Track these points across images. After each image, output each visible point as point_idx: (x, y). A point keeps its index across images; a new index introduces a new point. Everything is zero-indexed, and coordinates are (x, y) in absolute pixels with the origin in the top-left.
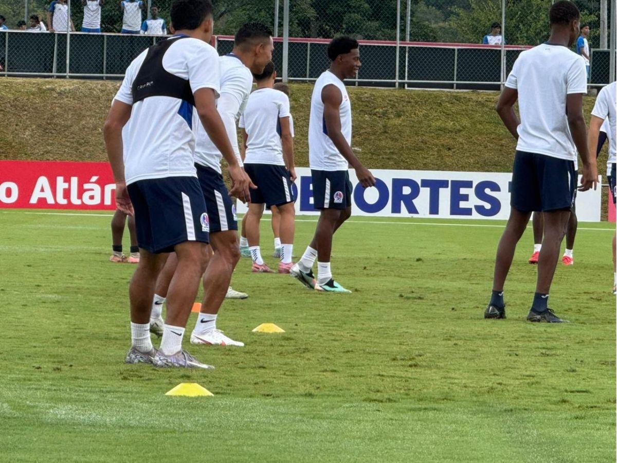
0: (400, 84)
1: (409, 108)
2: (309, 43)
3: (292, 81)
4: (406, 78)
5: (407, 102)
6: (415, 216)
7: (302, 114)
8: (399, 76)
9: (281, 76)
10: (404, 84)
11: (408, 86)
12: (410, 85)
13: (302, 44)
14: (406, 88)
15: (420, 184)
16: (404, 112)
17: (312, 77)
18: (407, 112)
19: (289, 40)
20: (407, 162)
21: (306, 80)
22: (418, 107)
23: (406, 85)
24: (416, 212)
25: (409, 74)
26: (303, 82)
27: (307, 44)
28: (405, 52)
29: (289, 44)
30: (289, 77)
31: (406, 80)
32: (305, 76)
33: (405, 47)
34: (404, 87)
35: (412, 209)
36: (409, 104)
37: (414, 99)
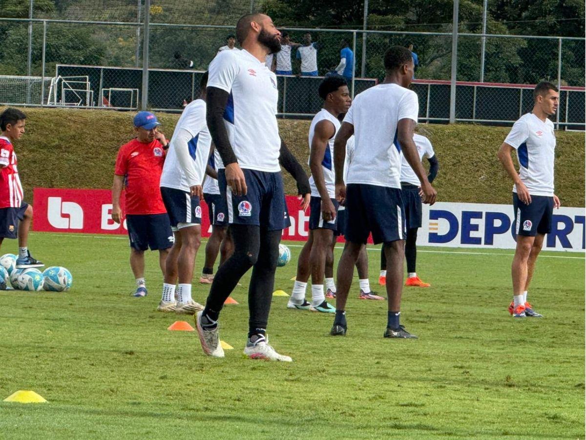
0: (560, 126)
1: (568, 149)
2: (475, 86)
3: (459, 121)
4: (566, 120)
5: (566, 143)
6: (569, 250)
7: (467, 153)
8: (560, 119)
9: (449, 117)
10: (564, 126)
11: (568, 129)
12: (570, 127)
13: (469, 87)
14: (566, 130)
15: (573, 220)
16: (563, 152)
17: (478, 119)
18: (566, 152)
19: (457, 83)
20: (564, 200)
21: (472, 121)
22: (576, 148)
23: (566, 127)
24: (570, 246)
25: (569, 117)
26: (470, 123)
27: (474, 87)
28: (566, 96)
29: (457, 87)
30: (456, 118)
31: (566, 123)
32: (472, 117)
33: (566, 92)
34: (564, 129)
35: (566, 244)
36: (568, 145)
37: (573, 140)
